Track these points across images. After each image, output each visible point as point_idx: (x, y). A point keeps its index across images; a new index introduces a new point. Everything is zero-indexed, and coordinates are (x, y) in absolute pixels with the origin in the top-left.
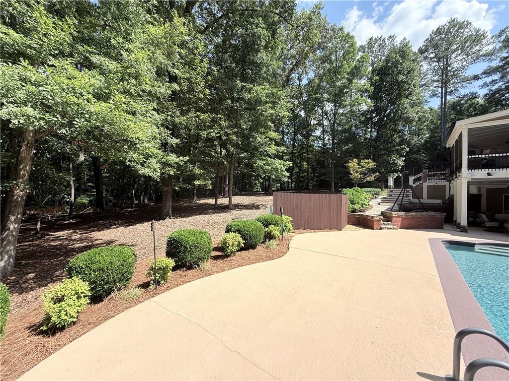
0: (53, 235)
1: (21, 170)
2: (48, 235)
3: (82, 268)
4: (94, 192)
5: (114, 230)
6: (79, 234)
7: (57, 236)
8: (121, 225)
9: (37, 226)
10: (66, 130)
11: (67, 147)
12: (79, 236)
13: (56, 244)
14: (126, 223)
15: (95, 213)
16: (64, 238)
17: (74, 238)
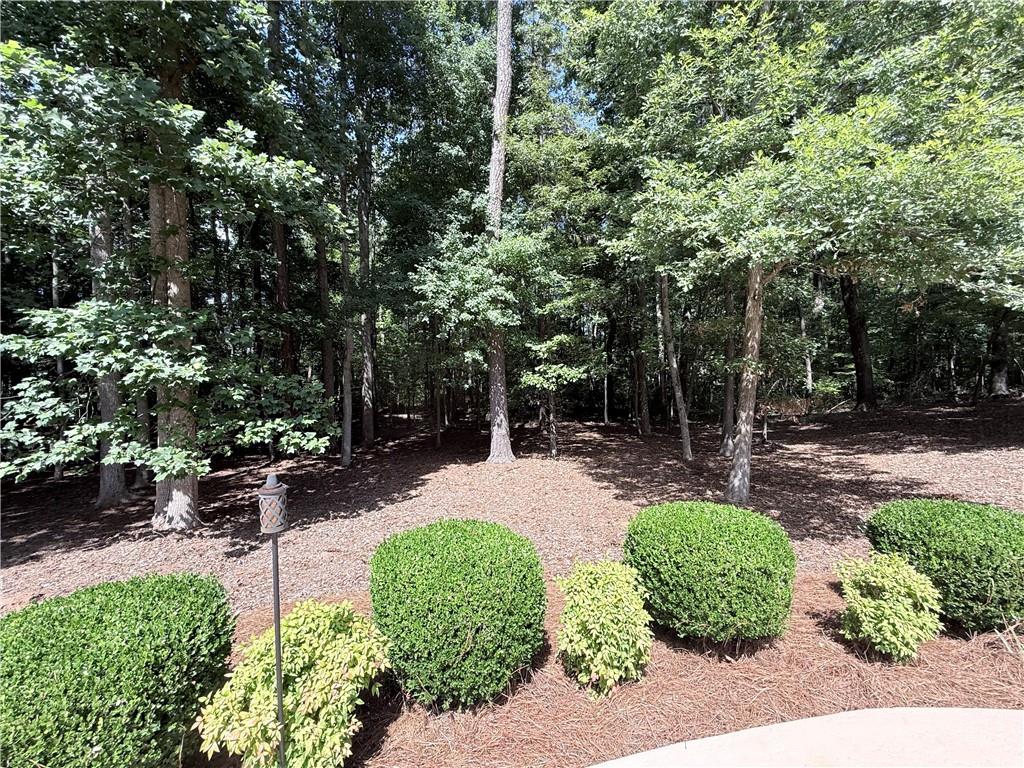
0: (788, 449)
1: (749, 339)
2: (782, 448)
3: (905, 538)
4: (853, 370)
5: (913, 455)
6: (834, 454)
7: (795, 451)
8: (931, 446)
9: (763, 429)
10: (832, 242)
11: (802, 289)
12: (834, 458)
13: (797, 466)
14: (944, 442)
15: (857, 414)
16: (807, 456)
17: (825, 460)
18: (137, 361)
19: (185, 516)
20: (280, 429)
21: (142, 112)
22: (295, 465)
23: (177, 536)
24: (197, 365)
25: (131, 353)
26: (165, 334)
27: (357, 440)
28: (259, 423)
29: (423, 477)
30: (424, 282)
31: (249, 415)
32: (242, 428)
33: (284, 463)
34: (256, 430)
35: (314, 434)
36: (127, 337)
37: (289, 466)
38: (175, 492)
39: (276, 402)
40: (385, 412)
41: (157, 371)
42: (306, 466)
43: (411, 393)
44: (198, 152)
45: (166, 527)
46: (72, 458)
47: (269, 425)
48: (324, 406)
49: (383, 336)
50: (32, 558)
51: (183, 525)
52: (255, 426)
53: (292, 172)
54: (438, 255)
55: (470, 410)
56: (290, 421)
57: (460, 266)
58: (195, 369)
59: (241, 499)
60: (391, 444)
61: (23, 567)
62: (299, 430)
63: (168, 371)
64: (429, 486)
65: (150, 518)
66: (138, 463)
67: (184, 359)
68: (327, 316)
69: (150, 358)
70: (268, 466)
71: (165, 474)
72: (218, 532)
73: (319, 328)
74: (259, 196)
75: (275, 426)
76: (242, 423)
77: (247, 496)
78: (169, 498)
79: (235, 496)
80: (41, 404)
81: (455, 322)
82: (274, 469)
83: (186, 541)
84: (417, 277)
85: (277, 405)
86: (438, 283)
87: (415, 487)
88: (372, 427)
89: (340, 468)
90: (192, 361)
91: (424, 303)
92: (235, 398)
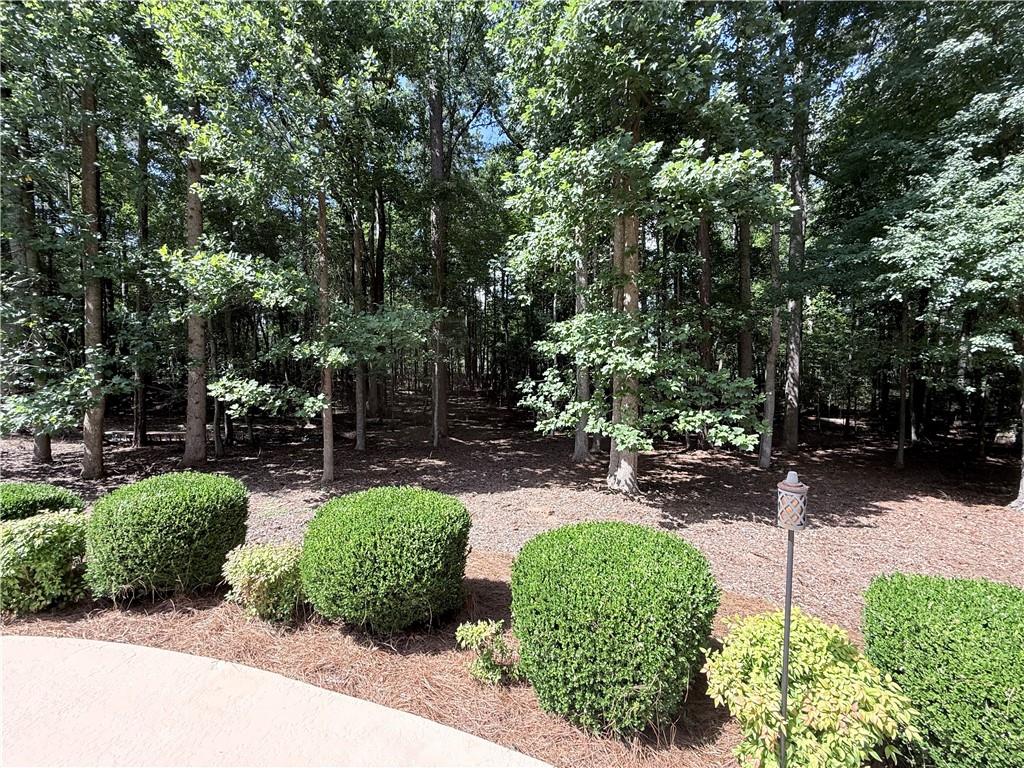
18: (610, 356)
19: (629, 482)
20: (709, 421)
21: (622, 163)
22: (709, 456)
23: (623, 496)
24: (647, 360)
25: (607, 350)
26: (627, 335)
27: (777, 442)
28: (691, 413)
29: (877, 504)
30: (898, 248)
31: (682, 405)
32: (677, 416)
33: (698, 452)
34: (688, 419)
35: (743, 430)
36: (604, 338)
37: (704, 456)
38: (622, 461)
39: (705, 394)
40: (810, 413)
41: (622, 364)
42: (720, 460)
43: (851, 392)
44: (658, 179)
45: (616, 487)
46: (569, 424)
47: (700, 416)
48: (754, 402)
49: (811, 323)
50: (546, 486)
51: (626, 489)
52: (688, 416)
53: (739, 166)
54: (925, 204)
55: (957, 423)
56: (718, 413)
57: (972, 211)
58: (645, 364)
59: (666, 478)
60: (821, 452)
61: (543, 490)
62: (725, 424)
63: (629, 364)
64: (890, 517)
65: (605, 477)
66: (604, 434)
67: (638, 354)
68: (750, 307)
69: (617, 354)
70: (683, 453)
71: (624, 446)
72: (651, 502)
73: (740, 320)
74: (702, 201)
75: (704, 417)
76: (677, 411)
77: (670, 476)
78: (618, 465)
79: (660, 474)
80: (555, 386)
81: (953, 296)
82: (690, 457)
83: (630, 502)
84: (886, 242)
85: (706, 397)
86: (924, 244)
87: (867, 514)
88: (796, 430)
89: (757, 469)
90: (643, 356)
91: (893, 276)
92: (673, 389)
